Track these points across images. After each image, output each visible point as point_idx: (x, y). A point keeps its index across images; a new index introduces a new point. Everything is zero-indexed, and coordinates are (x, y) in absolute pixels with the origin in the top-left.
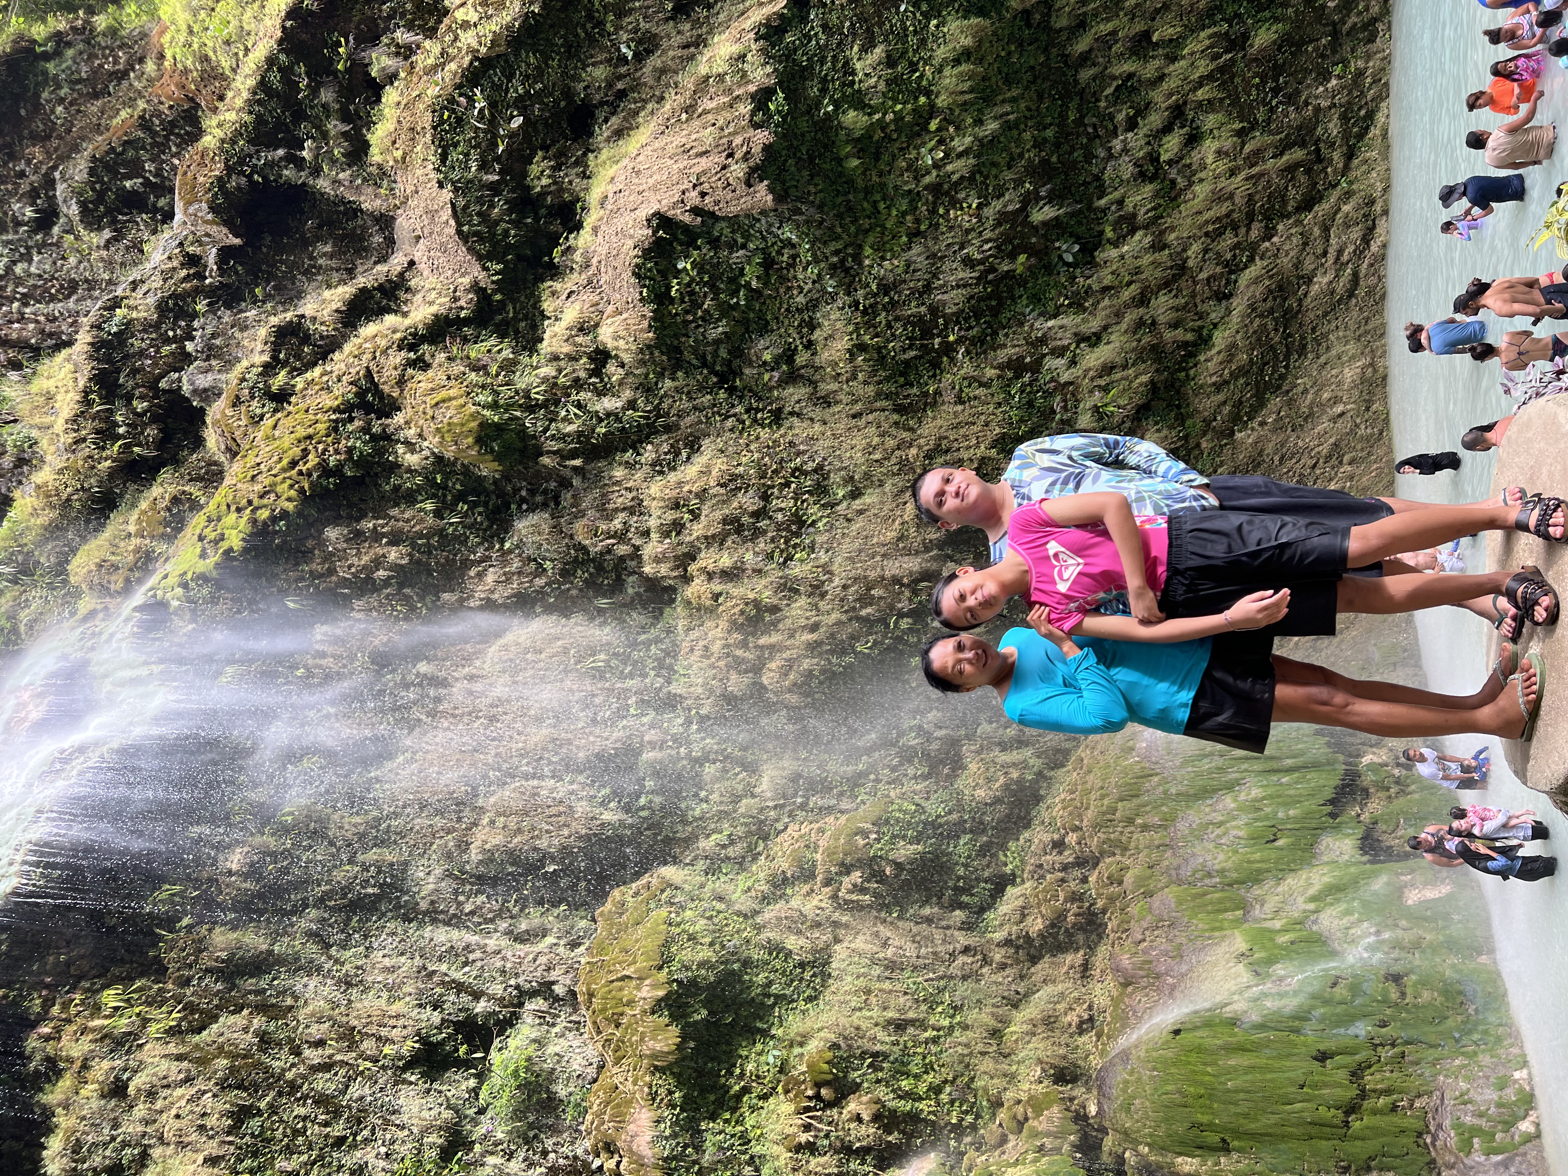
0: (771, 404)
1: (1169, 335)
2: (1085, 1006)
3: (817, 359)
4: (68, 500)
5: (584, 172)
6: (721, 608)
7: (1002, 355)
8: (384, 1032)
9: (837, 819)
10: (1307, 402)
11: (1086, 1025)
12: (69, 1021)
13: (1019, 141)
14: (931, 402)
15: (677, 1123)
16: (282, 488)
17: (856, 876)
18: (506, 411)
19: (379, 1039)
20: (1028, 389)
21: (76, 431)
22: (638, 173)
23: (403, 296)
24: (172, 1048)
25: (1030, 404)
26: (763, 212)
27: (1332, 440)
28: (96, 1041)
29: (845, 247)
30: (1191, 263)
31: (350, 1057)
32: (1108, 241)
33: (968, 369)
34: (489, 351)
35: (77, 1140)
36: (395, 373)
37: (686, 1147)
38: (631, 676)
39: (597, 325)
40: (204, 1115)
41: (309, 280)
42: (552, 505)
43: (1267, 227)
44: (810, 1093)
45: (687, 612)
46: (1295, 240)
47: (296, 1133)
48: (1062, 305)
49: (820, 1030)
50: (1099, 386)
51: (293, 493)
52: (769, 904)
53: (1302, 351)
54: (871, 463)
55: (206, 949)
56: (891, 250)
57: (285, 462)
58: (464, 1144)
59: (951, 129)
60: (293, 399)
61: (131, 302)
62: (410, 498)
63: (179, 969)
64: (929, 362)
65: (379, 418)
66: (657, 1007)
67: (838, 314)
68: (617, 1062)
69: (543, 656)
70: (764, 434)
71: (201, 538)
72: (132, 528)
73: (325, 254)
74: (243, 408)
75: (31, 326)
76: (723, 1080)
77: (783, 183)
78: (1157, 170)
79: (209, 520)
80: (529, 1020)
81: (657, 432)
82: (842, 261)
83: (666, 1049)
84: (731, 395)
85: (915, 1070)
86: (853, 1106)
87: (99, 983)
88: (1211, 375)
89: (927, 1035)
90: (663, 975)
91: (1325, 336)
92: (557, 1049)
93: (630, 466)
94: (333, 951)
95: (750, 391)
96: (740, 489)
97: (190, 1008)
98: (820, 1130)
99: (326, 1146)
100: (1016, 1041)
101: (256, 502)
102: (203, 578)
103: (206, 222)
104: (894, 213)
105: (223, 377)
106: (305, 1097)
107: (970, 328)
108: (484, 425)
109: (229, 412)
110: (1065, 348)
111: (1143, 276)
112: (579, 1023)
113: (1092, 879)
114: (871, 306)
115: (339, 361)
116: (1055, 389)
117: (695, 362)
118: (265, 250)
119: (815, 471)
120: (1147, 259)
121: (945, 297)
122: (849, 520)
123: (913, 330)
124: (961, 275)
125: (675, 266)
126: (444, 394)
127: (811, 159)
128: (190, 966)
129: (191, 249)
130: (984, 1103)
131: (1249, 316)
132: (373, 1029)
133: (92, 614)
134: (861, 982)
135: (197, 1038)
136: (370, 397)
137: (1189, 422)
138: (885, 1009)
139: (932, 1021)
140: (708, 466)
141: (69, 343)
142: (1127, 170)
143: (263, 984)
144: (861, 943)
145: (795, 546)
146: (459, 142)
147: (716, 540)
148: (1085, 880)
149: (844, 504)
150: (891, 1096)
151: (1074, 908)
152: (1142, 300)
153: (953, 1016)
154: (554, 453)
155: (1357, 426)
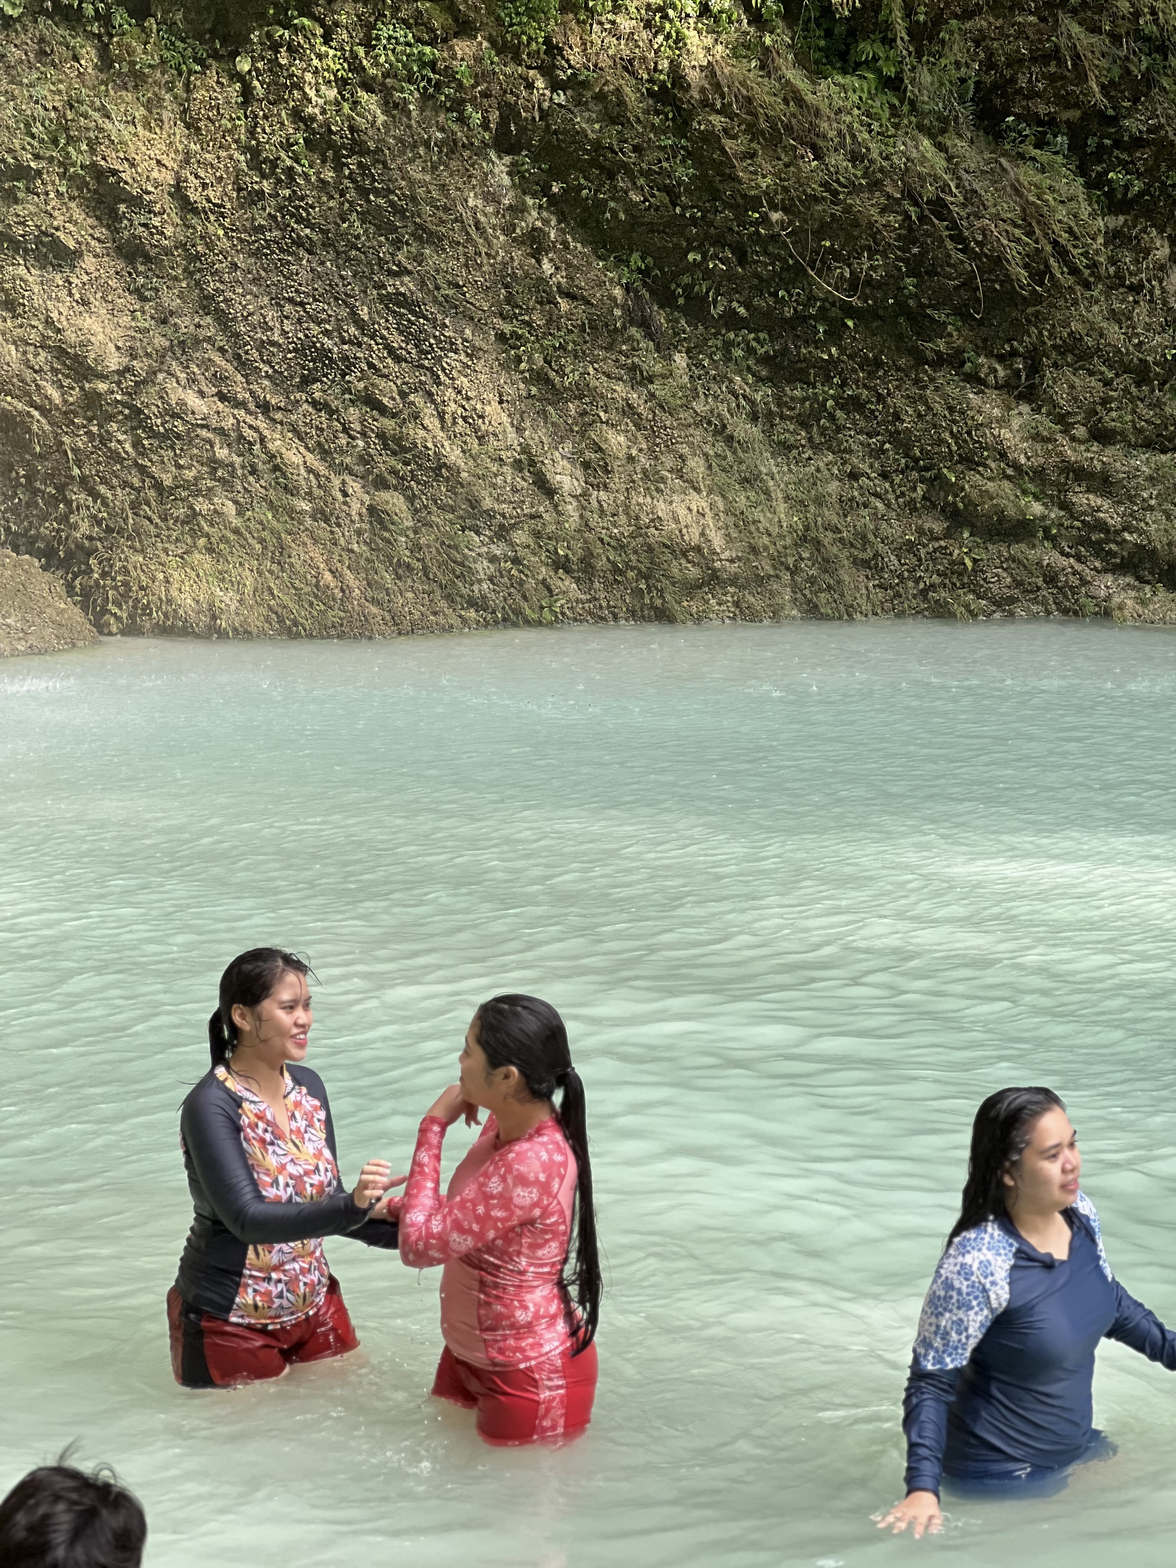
53: (781, 369)
91: (829, 441)
155: (502, 533)
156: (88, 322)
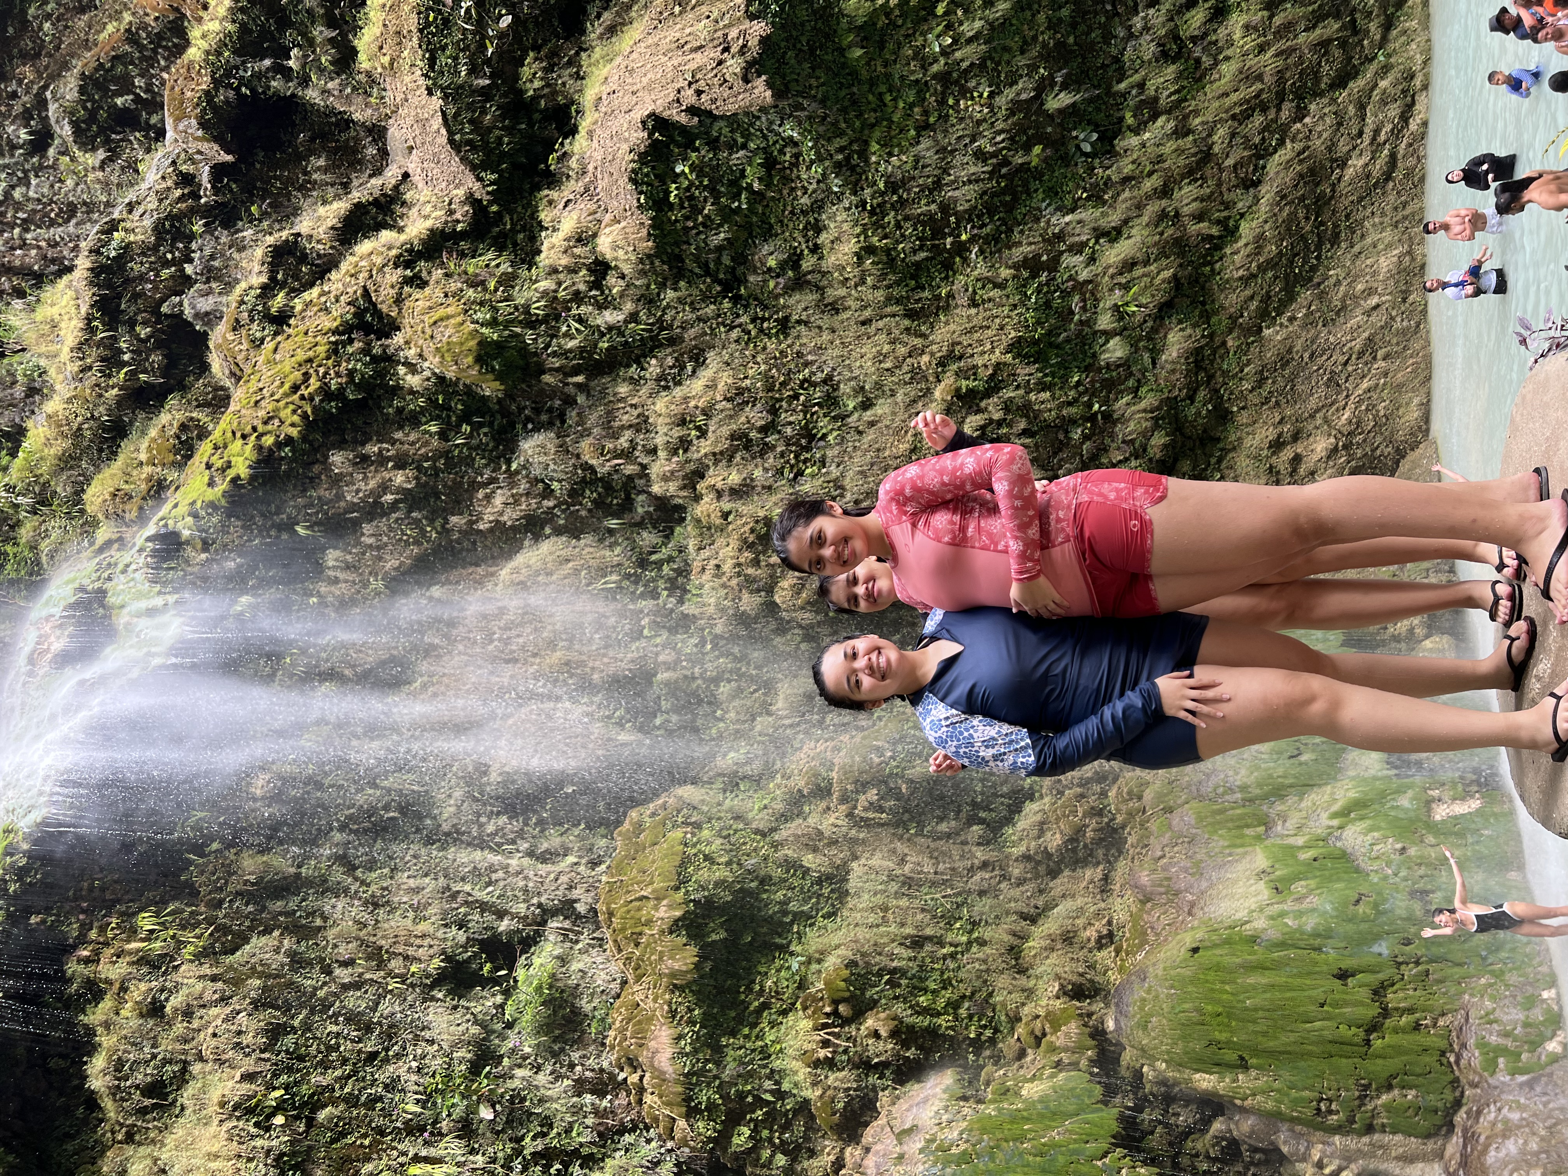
0: (777, 312)
1: (1194, 228)
2: (1104, 921)
3: (824, 263)
4: (79, 429)
5: (577, 73)
6: (731, 527)
7: (1018, 253)
8: (411, 951)
9: (852, 737)
10: (1340, 295)
11: (1107, 939)
12: (106, 944)
13: (1032, 23)
14: (944, 305)
15: (698, 1038)
16: (286, 413)
17: (872, 795)
18: (506, 328)
19: (406, 958)
20: (1045, 289)
21: (81, 359)
22: (631, 72)
23: (399, 210)
24: (206, 970)
25: (1048, 304)
26: (762, 109)
27: (1366, 335)
28: (133, 963)
29: (851, 144)
30: (1216, 149)
31: (378, 976)
32: (1129, 127)
33: (981, 269)
34: (487, 266)
35: (119, 1059)
36: (393, 292)
37: (707, 1061)
38: (642, 596)
39: (595, 235)
40: (239, 1033)
41: (305, 197)
42: (558, 424)
43: (1298, 107)
44: (828, 1009)
45: (697, 531)
46: (1328, 120)
47: (330, 1049)
48: (1080, 198)
49: (837, 947)
50: (1120, 284)
51: (296, 418)
52: (786, 821)
53: (1335, 240)
54: (881, 372)
55: (235, 873)
56: (899, 145)
57: (287, 386)
58: (492, 1058)
59: (960, 13)
60: (292, 321)
61: (128, 225)
62: (413, 420)
63: (210, 893)
64: (941, 263)
65: (378, 339)
66: (675, 927)
67: (844, 215)
68: (638, 979)
69: (554, 577)
70: (771, 345)
71: (208, 466)
72: (143, 457)
73: (319, 169)
74: (244, 332)
75: (33, 252)
76: (743, 997)
77: (783, 77)
78: (1180, 48)
79: (216, 448)
80: (552, 938)
81: (661, 345)
82: (848, 159)
83: (684, 968)
84: (735, 305)
85: (933, 986)
86: (870, 1022)
87: (134, 906)
88: (1238, 269)
89: (945, 951)
90: (680, 895)
91: (1360, 223)
92: (581, 965)
93: (635, 382)
94: (359, 873)
95: (756, 299)
96: (747, 403)
97: (223, 929)
98: (838, 1046)
99: (359, 1061)
100: (1035, 956)
101: (260, 428)
102: (212, 505)
103: (197, 139)
104: (901, 105)
105: (224, 299)
106: (336, 1015)
107: (984, 225)
108: (483, 343)
109: (230, 336)
110: (1084, 244)
111: (1166, 165)
112: (602, 939)
113: (1112, 794)
114: (879, 205)
115: (336, 281)
116: (1074, 288)
117: (697, 270)
118: (258, 166)
119: (825, 382)
120: (1170, 146)
121: (957, 193)
122: (860, 433)
123: (924, 231)
124: (973, 169)
125: (673, 170)
126: (441, 312)
127: (812, 51)
128: (221, 889)
129: (184, 168)
130: (1003, 1018)
131: (1278, 204)
132: (400, 949)
133: (108, 544)
134: (879, 899)
135: (229, 959)
136: (369, 318)
137: (1214, 320)
138: (903, 925)
139: (950, 937)
140: (714, 380)
141: (70, 269)
142: (1148, 49)
143: (292, 906)
144: (876, 861)
145: (805, 461)
146: (446, 45)
147: (725, 457)
148: (1104, 794)
149: (856, 415)
150: (909, 1012)
151: (1093, 823)
152: (1165, 192)
153: (971, 932)
154: (557, 370)
155: (1392, 319)
156: (1319, 449)
